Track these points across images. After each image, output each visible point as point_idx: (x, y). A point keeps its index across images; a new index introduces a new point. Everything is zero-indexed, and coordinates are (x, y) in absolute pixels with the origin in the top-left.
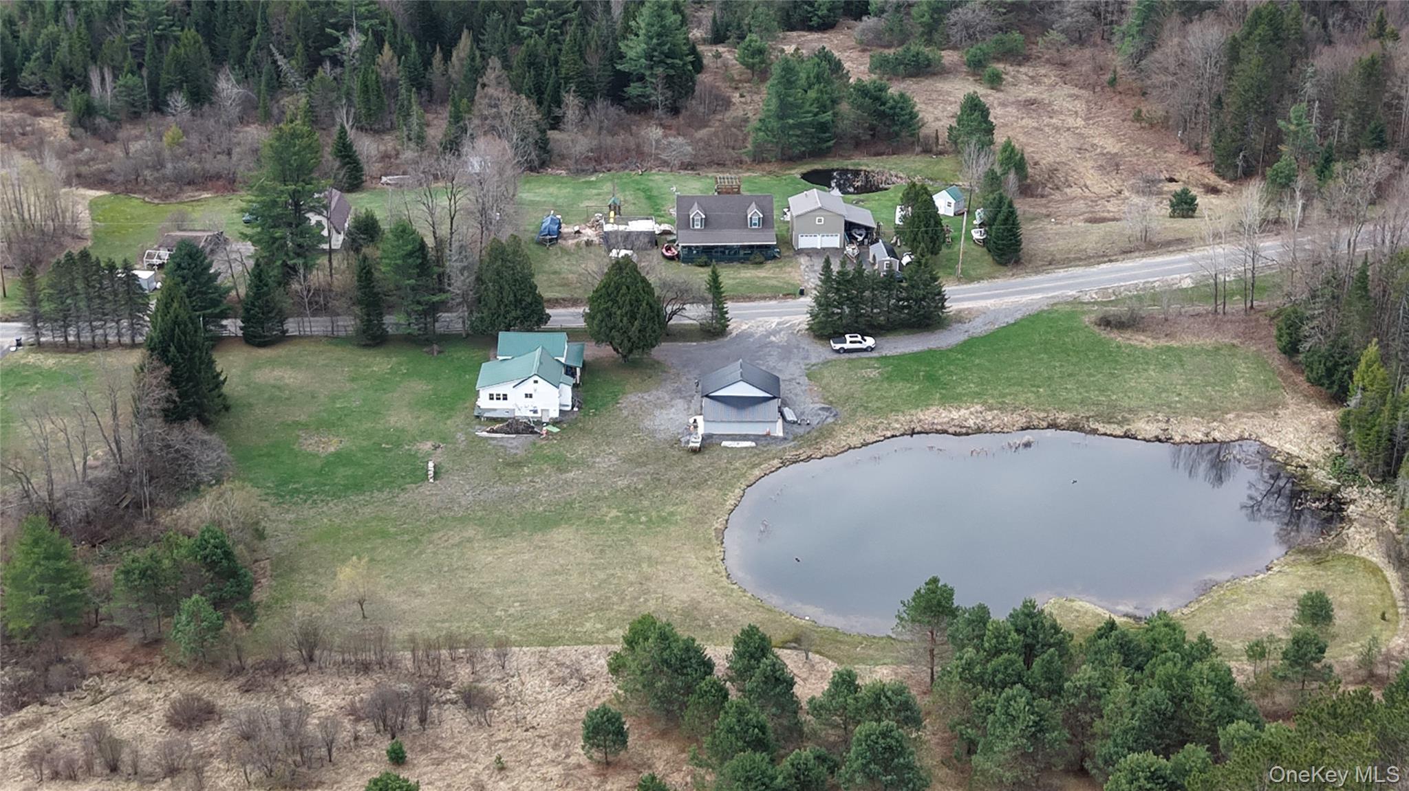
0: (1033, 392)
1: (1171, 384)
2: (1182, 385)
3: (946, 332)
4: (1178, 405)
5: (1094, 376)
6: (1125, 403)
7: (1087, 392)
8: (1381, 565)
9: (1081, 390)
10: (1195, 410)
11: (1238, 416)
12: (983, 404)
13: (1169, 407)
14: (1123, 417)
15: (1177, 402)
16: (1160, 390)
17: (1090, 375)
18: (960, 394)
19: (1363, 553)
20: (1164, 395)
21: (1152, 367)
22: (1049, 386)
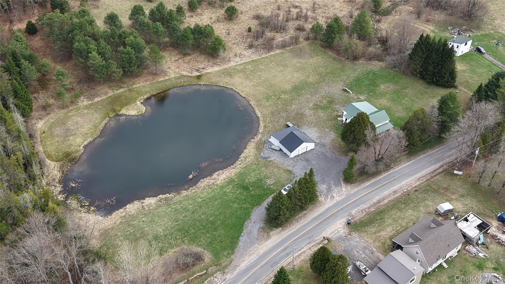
0: (203, 198)
1: (149, 226)
2: (145, 228)
3: (263, 219)
4: (141, 216)
5: (184, 217)
6: (163, 209)
7: (182, 207)
8: (47, 159)
9: (185, 207)
10: (133, 217)
11: (115, 223)
12: (217, 185)
13: (145, 214)
14: (161, 202)
15: (143, 218)
16: (153, 221)
17: (186, 216)
18: (229, 185)
19: (53, 163)
20: (150, 219)
21: (162, 233)
22: (198, 203)
